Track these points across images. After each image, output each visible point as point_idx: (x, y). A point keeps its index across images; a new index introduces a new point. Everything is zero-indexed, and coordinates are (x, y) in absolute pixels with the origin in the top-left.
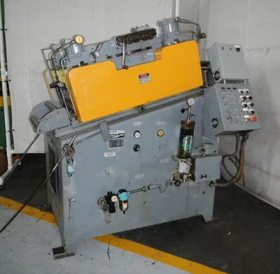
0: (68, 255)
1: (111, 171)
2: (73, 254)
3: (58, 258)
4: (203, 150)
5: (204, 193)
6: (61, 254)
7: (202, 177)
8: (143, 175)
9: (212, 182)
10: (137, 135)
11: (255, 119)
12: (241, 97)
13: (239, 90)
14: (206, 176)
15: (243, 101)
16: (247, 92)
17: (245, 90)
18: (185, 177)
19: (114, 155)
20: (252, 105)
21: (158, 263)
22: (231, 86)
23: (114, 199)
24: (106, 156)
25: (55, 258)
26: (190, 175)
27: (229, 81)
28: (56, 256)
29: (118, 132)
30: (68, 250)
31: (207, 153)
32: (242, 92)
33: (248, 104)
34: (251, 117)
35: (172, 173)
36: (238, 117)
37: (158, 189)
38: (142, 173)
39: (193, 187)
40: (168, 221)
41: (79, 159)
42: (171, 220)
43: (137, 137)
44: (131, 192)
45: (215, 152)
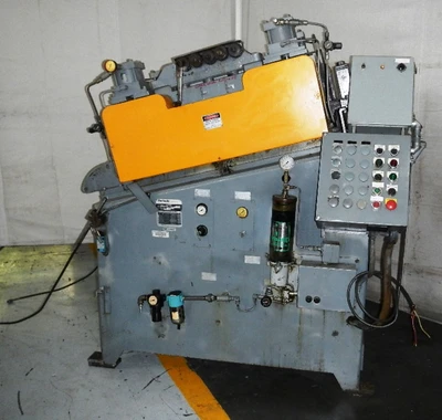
0: (106, 366)
1: (163, 259)
2: (112, 367)
3: (94, 364)
5: (335, 334)
6: (96, 361)
7: (309, 300)
8: (215, 276)
9: (353, 319)
10: (201, 210)
12: (375, 160)
16: (394, 151)
19: (167, 236)
20: (393, 177)
23: (153, 301)
24: (154, 235)
25: (90, 364)
28: (91, 360)
29: (172, 202)
30: (107, 360)
31: (324, 260)
32: (380, 151)
34: (387, 201)
36: (356, 197)
37: (233, 304)
38: (212, 272)
39: (310, 317)
40: (262, 364)
41: (117, 232)
42: (268, 364)
43: (202, 213)
44: (187, 298)
45: (357, 261)
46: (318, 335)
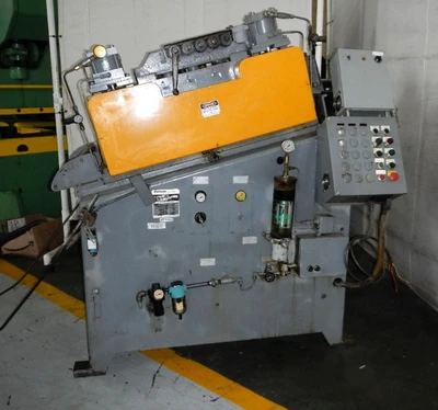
0: (95, 374)
1: (159, 251)
2: (102, 373)
3: (80, 376)
4: (316, 226)
5: (324, 296)
6: (84, 371)
7: (311, 269)
8: (214, 260)
9: (338, 280)
10: (201, 198)
11: (395, 177)
12: (374, 139)
13: (372, 128)
14: (318, 269)
15: (377, 147)
16: (386, 131)
17: (383, 128)
18: (285, 268)
19: (164, 227)
20: (392, 153)
21: (222, 401)
22: (357, 120)
23: (159, 295)
24: (150, 227)
25: (75, 376)
26: (294, 265)
27: (354, 113)
28: (77, 372)
29: (169, 192)
30: (96, 367)
31: (321, 231)
32: (376, 131)
33: (387, 150)
34: (389, 174)
35: (263, 260)
36: (363, 172)
37: (236, 285)
38: (210, 256)
39: (303, 285)
40: (260, 337)
41: (107, 229)
42: (265, 336)
43: (201, 200)
44: (190, 286)
45: (342, 229)
46: (309, 300)
